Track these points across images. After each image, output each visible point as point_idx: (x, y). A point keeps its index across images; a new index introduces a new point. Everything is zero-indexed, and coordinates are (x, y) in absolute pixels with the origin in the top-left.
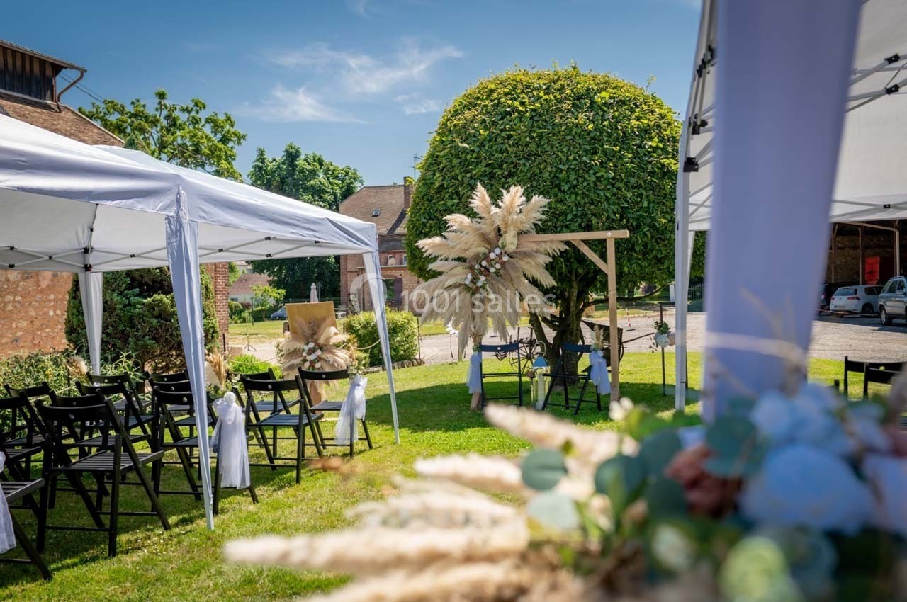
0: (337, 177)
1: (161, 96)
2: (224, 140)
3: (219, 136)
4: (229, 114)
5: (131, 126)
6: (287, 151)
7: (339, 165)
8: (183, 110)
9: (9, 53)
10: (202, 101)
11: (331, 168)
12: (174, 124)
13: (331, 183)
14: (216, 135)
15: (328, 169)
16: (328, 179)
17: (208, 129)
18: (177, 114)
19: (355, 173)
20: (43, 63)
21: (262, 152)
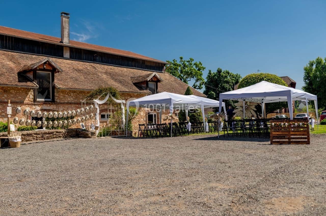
0: (234, 77)
1: (181, 58)
2: (199, 70)
3: (198, 68)
4: (200, 62)
5: (174, 68)
6: (218, 70)
7: (234, 73)
8: (187, 62)
9: (154, 63)
10: (193, 59)
11: (232, 75)
12: (185, 66)
13: (232, 79)
14: (197, 68)
15: (231, 75)
16: (231, 78)
17: (194, 67)
18: (186, 63)
19: (239, 76)
20: (162, 64)
21: (210, 71)
